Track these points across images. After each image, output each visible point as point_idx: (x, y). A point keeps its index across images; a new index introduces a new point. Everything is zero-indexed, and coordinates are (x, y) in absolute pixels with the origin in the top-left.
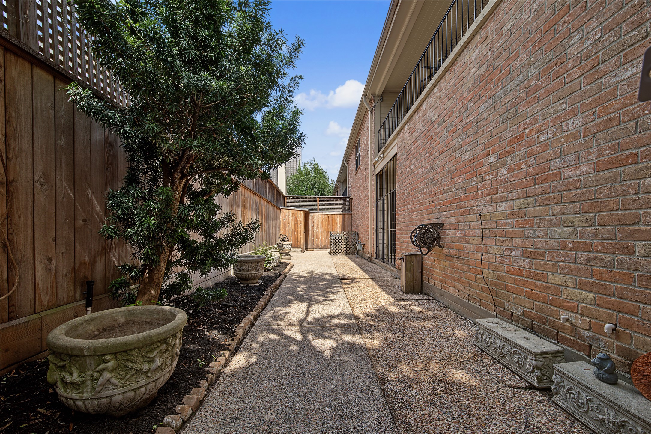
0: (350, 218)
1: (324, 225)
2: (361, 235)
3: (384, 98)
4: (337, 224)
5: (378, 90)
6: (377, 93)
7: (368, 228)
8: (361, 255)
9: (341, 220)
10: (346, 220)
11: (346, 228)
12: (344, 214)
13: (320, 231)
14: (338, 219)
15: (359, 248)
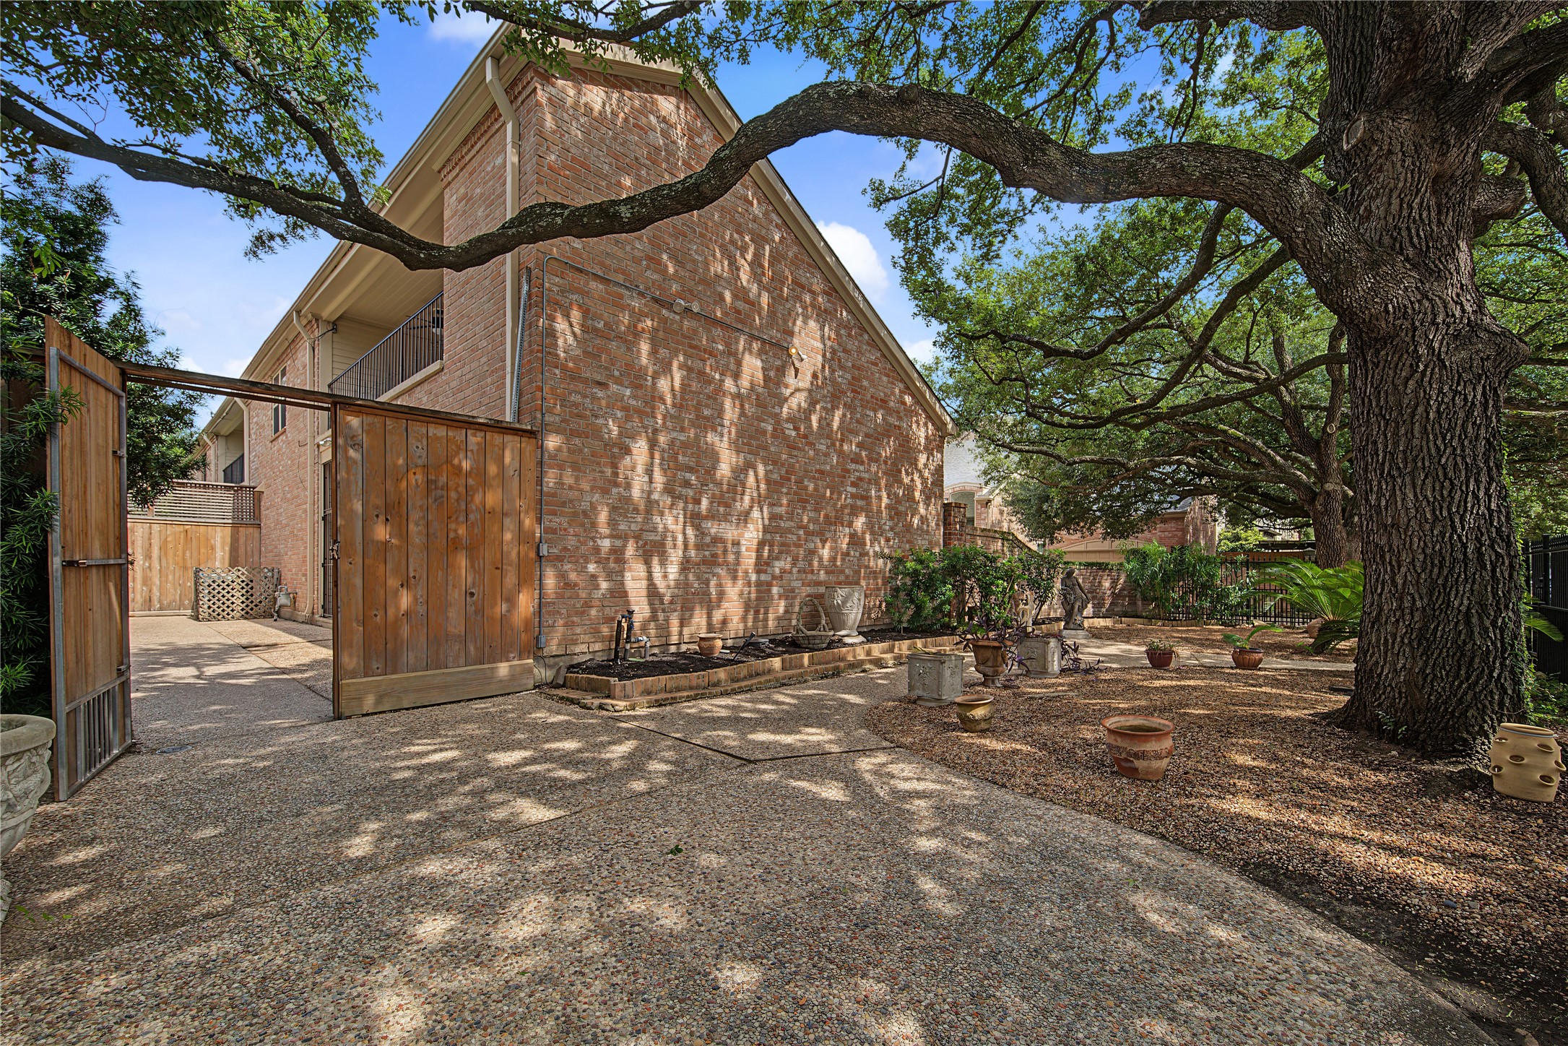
0: (256, 535)
1: (171, 553)
2: (287, 576)
3: (340, 328)
4: (213, 548)
5: (329, 312)
6: (325, 314)
7: (304, 561)
8: (287, 616)
9: (229, 540)
10: (242, 540)
11: (242, 559)
12: (235, 526)
13: (156, 565)
14: (220, 538)
15: (282, 600)
